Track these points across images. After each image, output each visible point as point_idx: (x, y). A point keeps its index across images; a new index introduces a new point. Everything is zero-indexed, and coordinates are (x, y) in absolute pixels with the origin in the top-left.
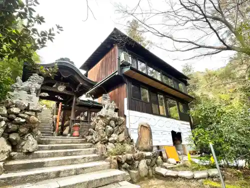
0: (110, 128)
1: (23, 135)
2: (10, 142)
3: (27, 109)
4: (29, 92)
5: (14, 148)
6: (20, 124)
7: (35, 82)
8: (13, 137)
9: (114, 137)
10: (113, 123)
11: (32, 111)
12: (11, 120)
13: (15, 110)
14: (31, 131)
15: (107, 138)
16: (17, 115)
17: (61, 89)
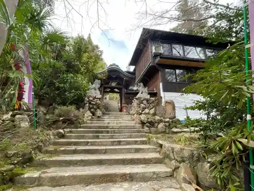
0: (143, 105)
1: (96, 109)
2: (91, 112)
3: (95, 98)
4: (95, 89)
5: (93, 115)
6: (94, 105)
7: (97, 84)
8: (92, 110)
9: (147, 111)
10: (145, 102)
11: (97, 98)
12: (90, 103)
13: (91, 99)
14: (98, 108)
15: (141, 111)
16: (92, 101)
17: (114, 84)
